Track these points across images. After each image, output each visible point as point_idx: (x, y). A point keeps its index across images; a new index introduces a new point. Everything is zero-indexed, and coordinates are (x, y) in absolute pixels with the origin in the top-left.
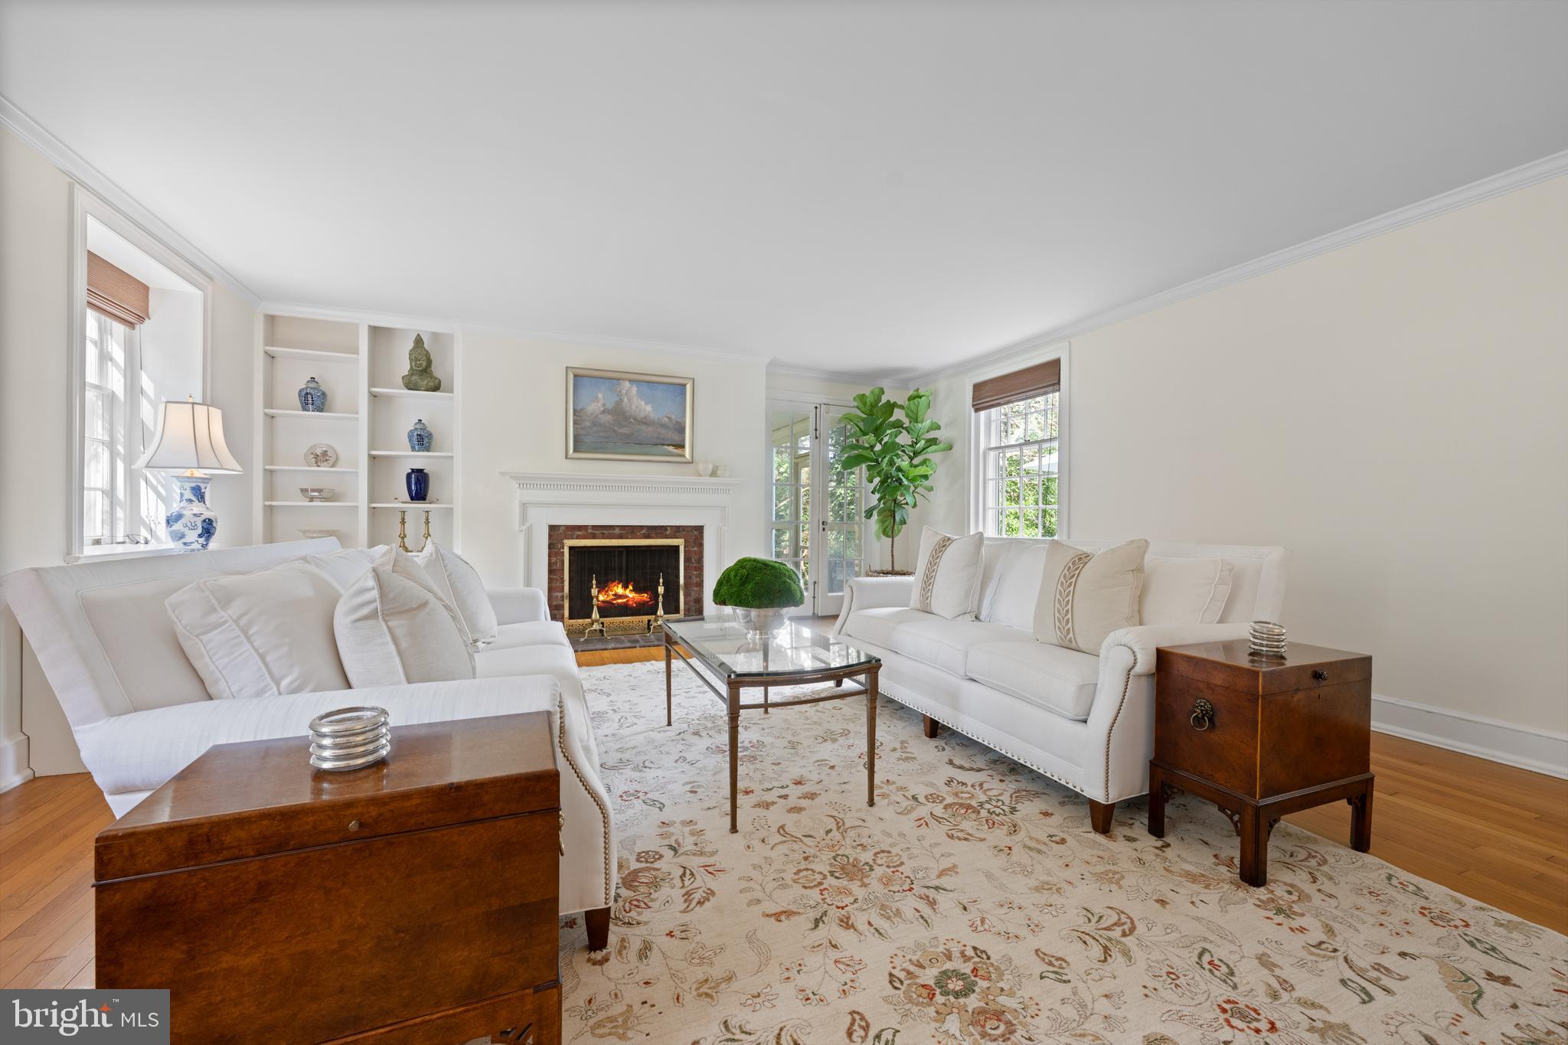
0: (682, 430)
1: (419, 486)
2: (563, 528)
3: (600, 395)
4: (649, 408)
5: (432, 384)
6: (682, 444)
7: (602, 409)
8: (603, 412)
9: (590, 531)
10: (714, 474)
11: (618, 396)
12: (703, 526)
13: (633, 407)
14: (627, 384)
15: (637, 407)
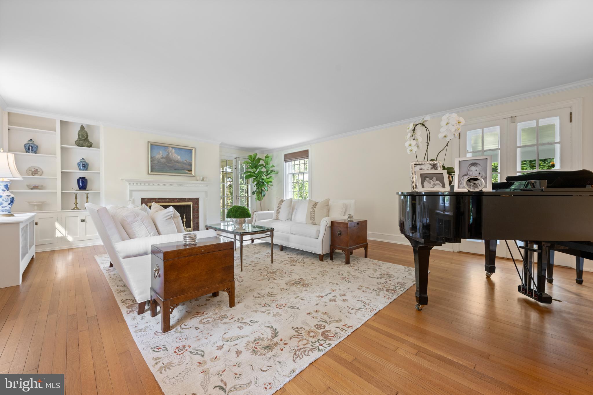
0: (191, 165)
1: (83, 184)
2: (147, 199)
3: (161, 152)
4: (179, 157)
5: (89, 145)
6: (191, 170)
7: (161, 157)
8: (162, 158)
9: (157, 200)
10: (203, 180)
11: (167, 152)
12: (199, 198)
13: (173, 157)
14: (171, 149)
15: (175, 157)
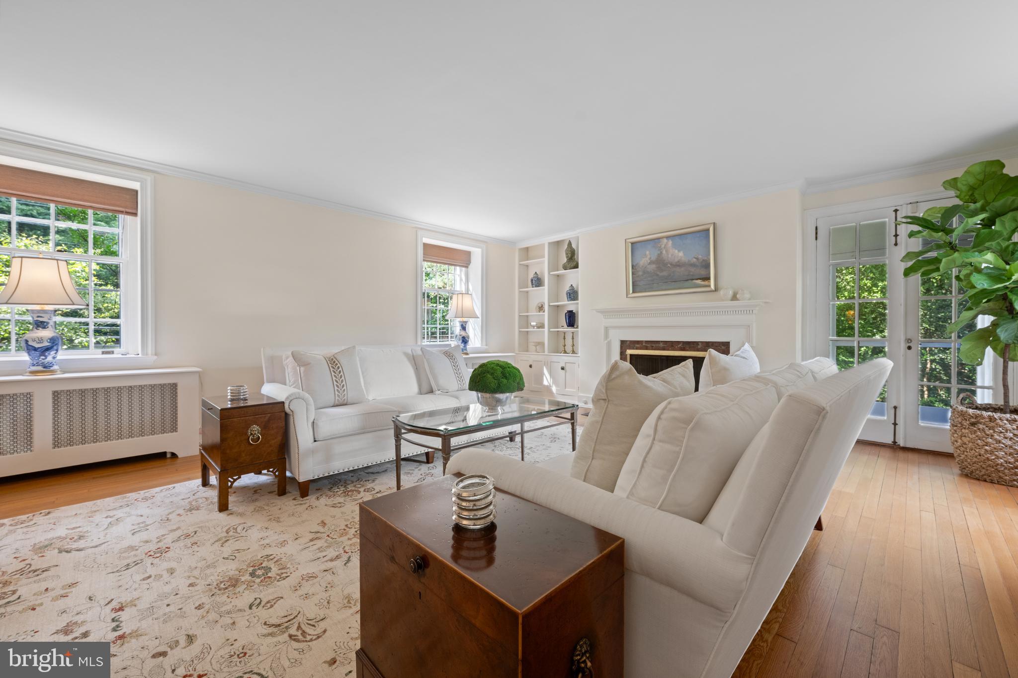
0: (707, 266)
1: (572, 319)
2: (628, 342)
3: (648, 253)
4: (681, 254)
6: (708, 276)
7: (649, 261)
8: (650, 263)
9: (644, 344)
10: (734, 298)
11: (659, 250)
12: (729, 342)
13: (670, 256)
14: (665, 240)
15: (672, 255)
